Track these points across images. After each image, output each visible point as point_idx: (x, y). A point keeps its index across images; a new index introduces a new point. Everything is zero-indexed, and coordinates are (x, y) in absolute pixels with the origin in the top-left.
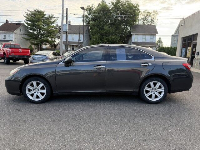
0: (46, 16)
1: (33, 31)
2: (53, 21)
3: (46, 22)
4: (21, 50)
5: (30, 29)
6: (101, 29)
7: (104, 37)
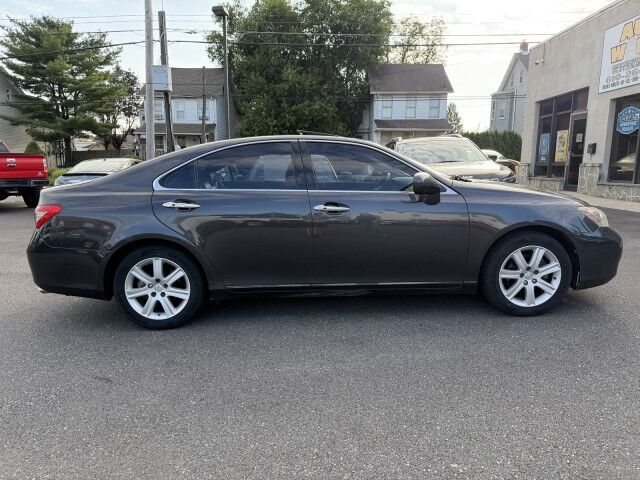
0: (79, 40)
1: (37, 90)
2: (105, 55)
3: (81, 59)
4: (14, 160)
5: (27, 87)
6: (274, 78)
7: (284, 105)
